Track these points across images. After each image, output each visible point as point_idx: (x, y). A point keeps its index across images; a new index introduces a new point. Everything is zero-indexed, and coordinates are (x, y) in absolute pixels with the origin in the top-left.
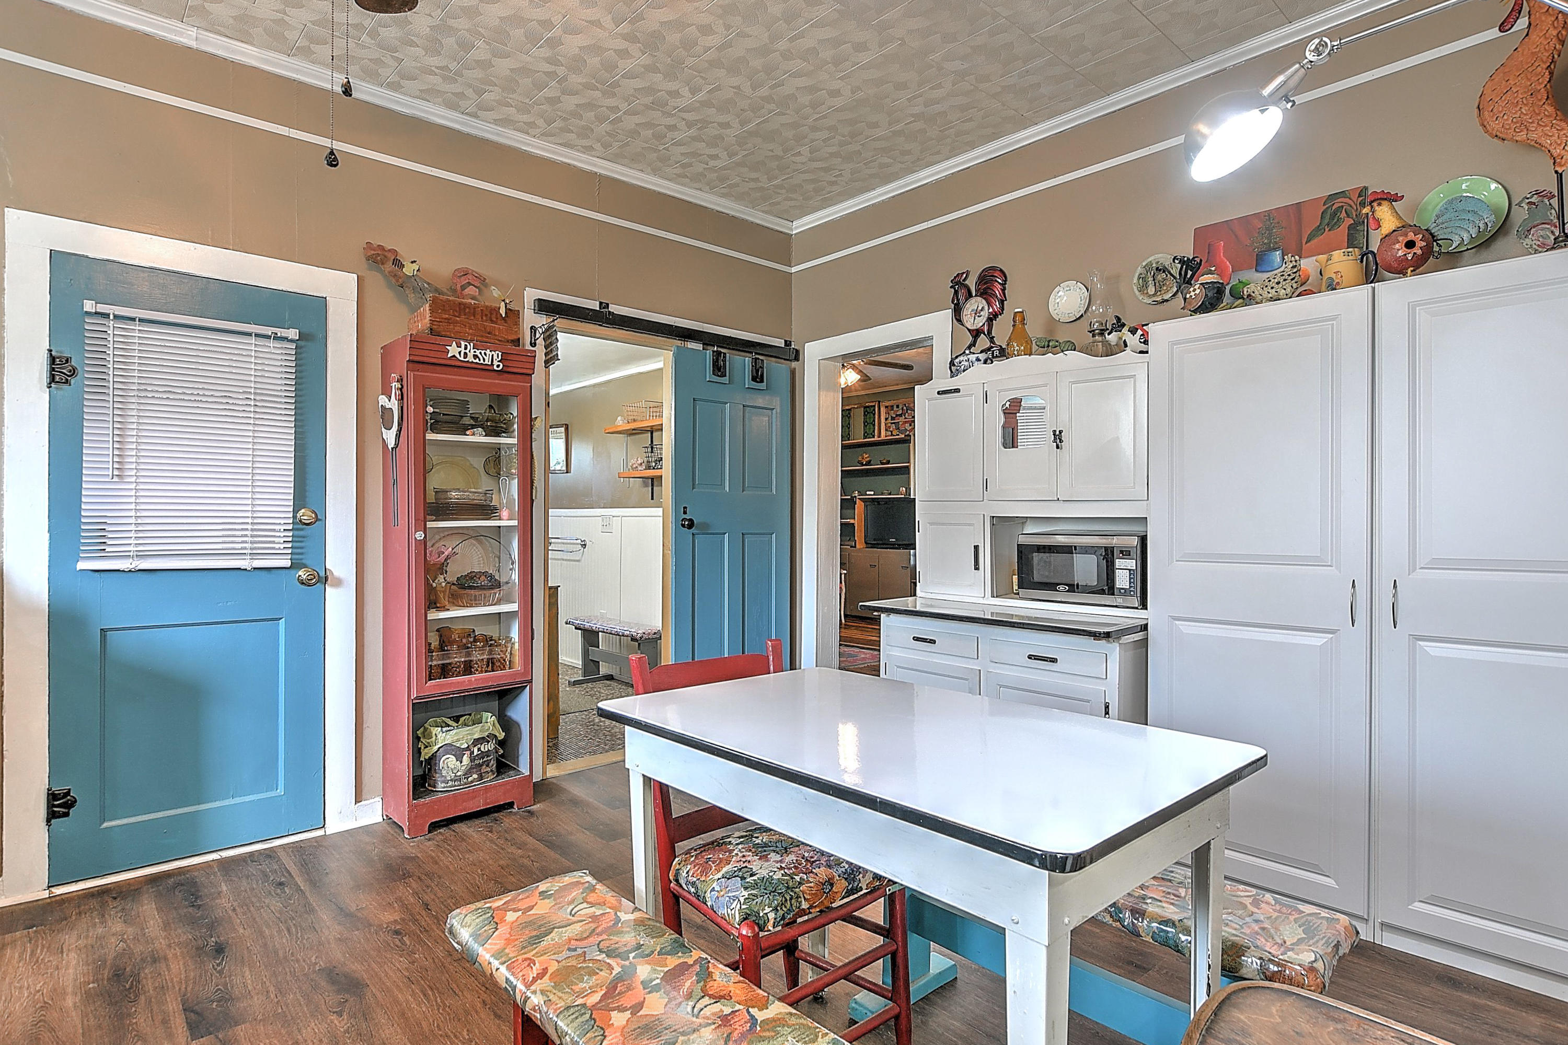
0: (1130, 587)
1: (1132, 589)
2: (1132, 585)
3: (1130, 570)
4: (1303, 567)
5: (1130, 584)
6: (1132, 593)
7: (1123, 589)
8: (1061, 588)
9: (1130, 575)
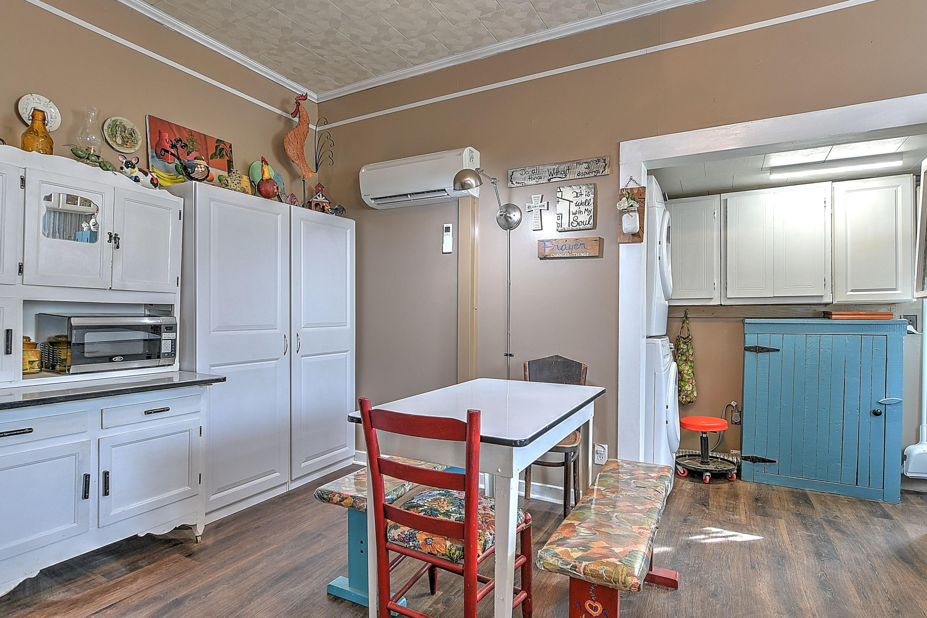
0: (172, 351)
1: (173, 352)
2: (173, 349)
3: (172, 340)
4: (253, 331)
5: (172, 349)
6: (173, 355)
7: (166, 353)
8: (117, 359)
9: (172, 343)
